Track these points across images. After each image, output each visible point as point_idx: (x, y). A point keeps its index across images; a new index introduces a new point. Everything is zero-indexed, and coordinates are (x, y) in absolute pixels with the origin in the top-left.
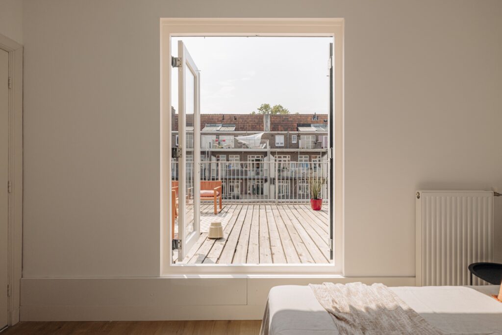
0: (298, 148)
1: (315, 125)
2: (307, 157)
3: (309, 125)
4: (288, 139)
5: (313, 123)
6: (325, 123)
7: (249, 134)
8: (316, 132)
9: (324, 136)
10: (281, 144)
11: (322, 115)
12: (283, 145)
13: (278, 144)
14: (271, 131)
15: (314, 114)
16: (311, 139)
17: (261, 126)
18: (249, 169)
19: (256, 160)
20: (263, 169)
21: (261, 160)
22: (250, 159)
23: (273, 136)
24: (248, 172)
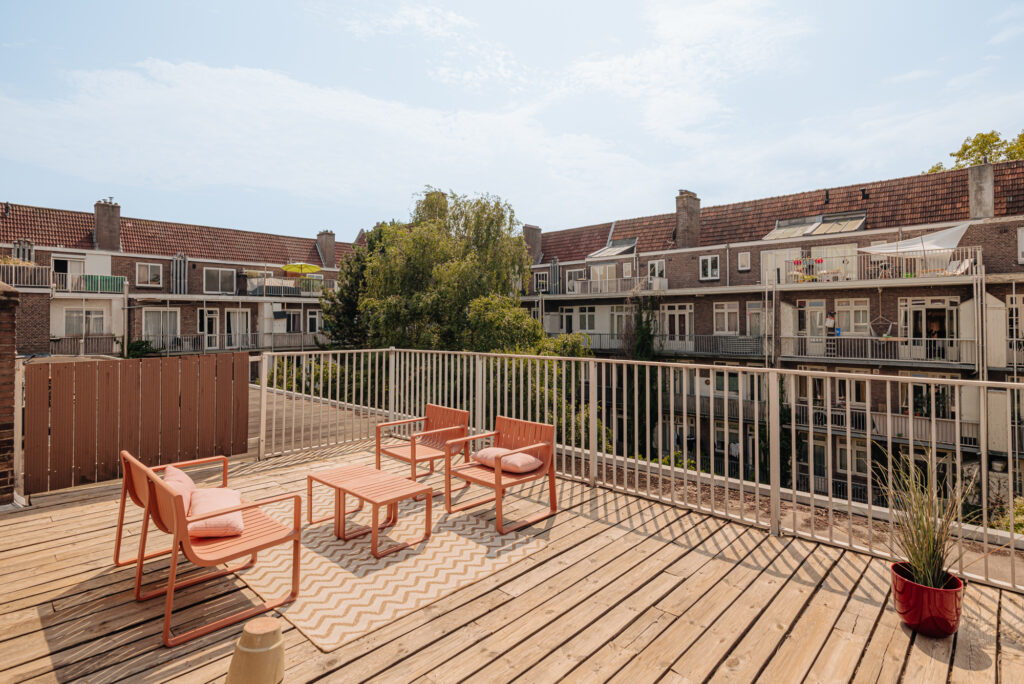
14: (999, 215)
17: (959, 205)
18: (905, 339)
19: (928, 310)
20: (955, 339)
21: (951, 312)
22: (908, 308)
23: (1006, 231)
24: (902, 348)
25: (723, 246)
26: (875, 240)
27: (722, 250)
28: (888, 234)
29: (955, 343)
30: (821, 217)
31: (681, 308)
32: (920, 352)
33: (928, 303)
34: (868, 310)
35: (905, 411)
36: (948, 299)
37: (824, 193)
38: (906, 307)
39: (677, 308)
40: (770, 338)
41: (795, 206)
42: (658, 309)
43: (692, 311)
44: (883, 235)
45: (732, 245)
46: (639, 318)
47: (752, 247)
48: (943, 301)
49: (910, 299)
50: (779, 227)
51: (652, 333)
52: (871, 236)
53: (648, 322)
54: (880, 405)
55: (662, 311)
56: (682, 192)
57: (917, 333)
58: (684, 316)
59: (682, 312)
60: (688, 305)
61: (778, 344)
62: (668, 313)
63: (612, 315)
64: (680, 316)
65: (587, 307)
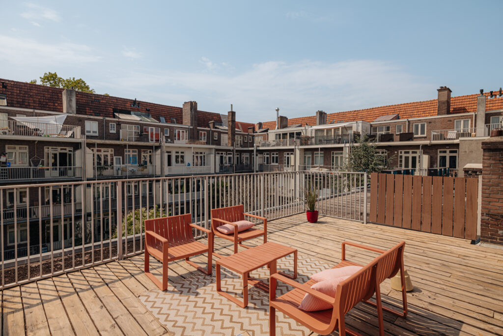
0: (118, 139)
1: (136, 112)
2: (136, 152)
3: (128, 113)
4: (103, 127)
5: (134, 110)
6: (147, 112)
7: (37, 115)
8: (141, 122)
9: (150, 128)
10: (94, 132)
11: (143, 102)
12: (97, 134)
13: (90, 132)
14: (77, 113)
15: (134, 99)
16: (134, 129)
17: (56, 105)
18: (47, 167)
19: (60, 154)
20: (72, 167)
21: (70, 155)
22: (49, 152)
23: (81, 121)
24: (46, 172)
26: (19, 114)
28: (27, 112)
29: (72, 169)
32: (56, 173)
33: (59, 150)
34: (28, 152)
35: (48, 203)
36: (68, 149)
38: (49, 151)
44: (24, 112)
48: (65, 149)
49: (50, 147)
52: (17, 111)
54: (35, 202)
57: (54, 164)
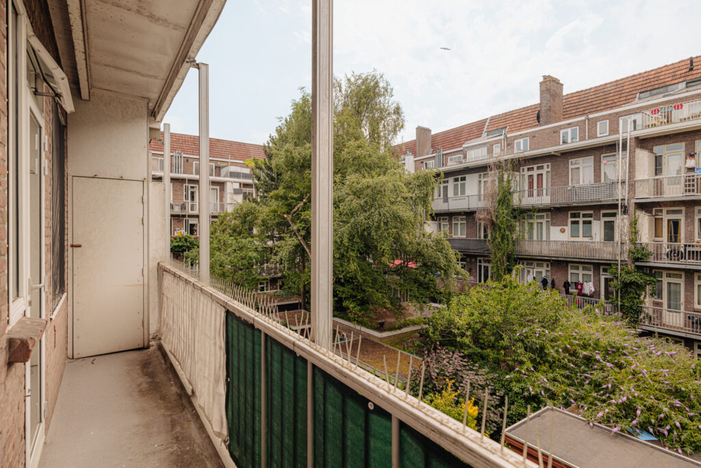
25: (583, 118)
27: (581, 121)
30: (685, 83)
31: (539, 168)
37: (689, 62)
39: (535, 168)
40: (623, 182)
41: (657, 78)
42: (519, 171)
43: (549, 170)
45: (591, 116)
46: (501, 180)
47: (610, 115)
50: (639, 99)
51: (512, 190)
53: (509, 181)
55: (522, 173)
56: (545, 77)
58: (542, 174)
59: (540, 172)
60: (545, 165)
61: (632, 186)
62: (527, 174)
63: (480, 181)
64: (538, 175)
65: (460, 177)
